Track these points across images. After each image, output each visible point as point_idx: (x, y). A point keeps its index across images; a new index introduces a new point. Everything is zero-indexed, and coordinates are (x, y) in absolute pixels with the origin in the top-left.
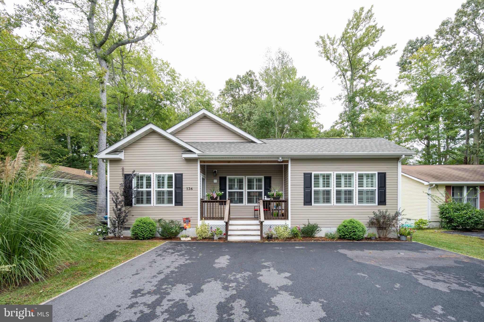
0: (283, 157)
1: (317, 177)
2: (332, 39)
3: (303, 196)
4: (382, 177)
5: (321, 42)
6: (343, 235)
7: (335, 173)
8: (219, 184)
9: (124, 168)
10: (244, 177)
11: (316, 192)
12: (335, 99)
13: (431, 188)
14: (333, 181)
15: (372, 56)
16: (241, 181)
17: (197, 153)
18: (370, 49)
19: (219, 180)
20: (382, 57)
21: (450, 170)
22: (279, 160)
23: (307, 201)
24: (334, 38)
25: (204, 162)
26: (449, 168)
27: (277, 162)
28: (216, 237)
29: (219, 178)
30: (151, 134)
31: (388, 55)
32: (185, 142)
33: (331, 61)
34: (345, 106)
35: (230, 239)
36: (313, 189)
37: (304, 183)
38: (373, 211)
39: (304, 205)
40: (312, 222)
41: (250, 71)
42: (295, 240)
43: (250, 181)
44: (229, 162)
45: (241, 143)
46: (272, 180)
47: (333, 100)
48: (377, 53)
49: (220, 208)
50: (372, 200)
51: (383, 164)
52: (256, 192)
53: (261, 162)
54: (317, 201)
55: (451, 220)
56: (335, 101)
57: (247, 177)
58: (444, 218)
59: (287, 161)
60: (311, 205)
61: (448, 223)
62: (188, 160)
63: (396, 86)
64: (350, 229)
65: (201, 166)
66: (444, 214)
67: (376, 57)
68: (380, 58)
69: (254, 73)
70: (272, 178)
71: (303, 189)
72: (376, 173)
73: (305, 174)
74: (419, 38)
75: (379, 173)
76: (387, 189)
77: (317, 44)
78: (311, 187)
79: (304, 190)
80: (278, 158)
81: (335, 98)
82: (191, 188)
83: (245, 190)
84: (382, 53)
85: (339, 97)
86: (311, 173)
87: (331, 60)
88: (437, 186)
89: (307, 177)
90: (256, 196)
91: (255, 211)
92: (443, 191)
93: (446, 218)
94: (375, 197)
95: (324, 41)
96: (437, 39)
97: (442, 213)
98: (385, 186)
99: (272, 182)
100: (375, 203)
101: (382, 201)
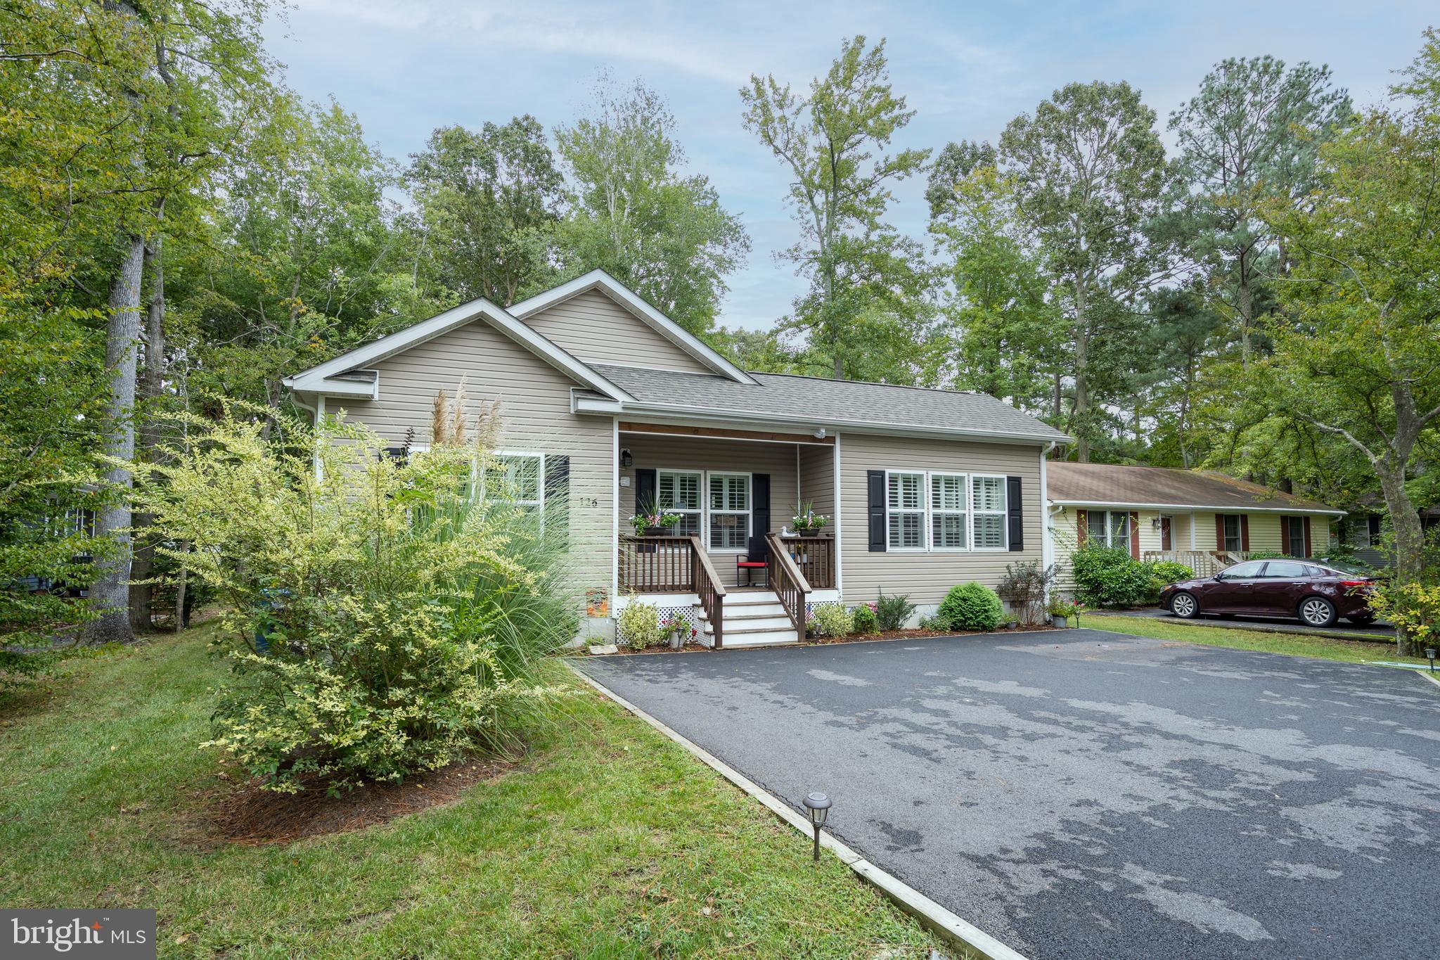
0: (828, 426)
1: (894, 480)
2: (782, 92)
3: (866, 529)
4: (1015, 485)
5: (753, 93)
6: (961, 621)
7: (932, 473)
8: (634, 492)
9: (416, 430)
10: (702, 472)
11: (894, 518)
12: (780, 256)
13: (1054, 515)
14: (926, 491)
15: (882, 165)
16: (691, 485)
17: (619, 402)
18: (882, 148)
19: (634, 480)
20: (901, 173)
21: (1065, 472)
22: (818, 436)
23: (877, 543)
24: (787, 89)
25: (629, 426)
26: (1063, 468)
27: (813, 439)
28: (675, 641)
29: (634, 474)
30: (470, 329)
31: (913, 171)
32: (584, 364)
33: (777, 151)
34: (814, 283)
35: (728, 641)
36: (889, 510)
37: (869, 495)
38: (1006, 564)
39: (870, 550)
40: (890, 594)
41: (527, 118)
42: (869, 639)
43: (716, 485)
44: (696, 430)
45: (697, 379)
46: (772, 484)
47: (777, 257)
48: (893, 159)
49: (640, 560)
50: (993, 540)
51: (1016, 458)
52: (732, 516)
53: (773, 436)
54: (895, 543)
55: (1095, 586)
56: (782, 261)
57: (709, 473)
58: (1082, 582)
59: (832, 440)
60: (885, 550)
61: (1089, 593)
62: (586, 419)
63: (935, 252)
64: (978, 606)
65: (621, 436)
66: (1084, 573)
67: (888, 170)
68: (897, 175)
69: (539, 128)
70: (772, 478)
71: (866, 510)
72: (1005, 476)
73: (869, 472)
74: (969, 144)
75: (1008, 478)
76: (1024, 514)
77: (744, 94)
78: (883, 506)
79: (870, 513)
80: (818, 430)
81: (783, 252)
82: (592, 499)
83: (705, 511)
84: (905, 164)
85: (794, 254)
86: (884, 472)
87: (776, 148)
88: (1065, 509)
89: (876, 481)
90: (732, 527)
91: (738, 567)
92: (1073, 520)
93: (1088, 582)
94: (1003, 533)
95: (760, 92)
96: (1003, 153)
97: (1079, 572)
98: (1020, 509)
99: (772, 490)
100: (1003, 545)
101: (1017, 544)
